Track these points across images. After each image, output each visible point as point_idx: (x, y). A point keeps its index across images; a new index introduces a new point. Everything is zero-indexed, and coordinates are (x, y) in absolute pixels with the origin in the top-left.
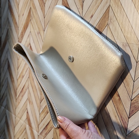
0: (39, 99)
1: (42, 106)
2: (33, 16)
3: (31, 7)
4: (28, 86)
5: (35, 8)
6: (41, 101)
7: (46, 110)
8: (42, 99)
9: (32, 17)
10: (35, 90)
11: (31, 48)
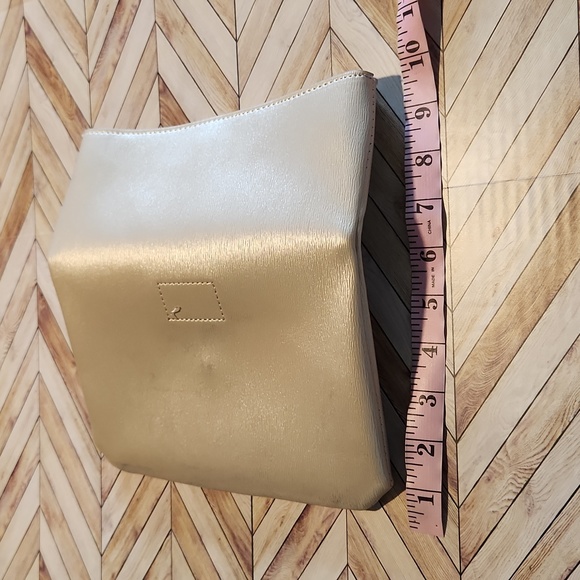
0: (93, 491)
1: (108, 518)
2: (44, 181)
3: (32, 152)
4: (39, 454)
5: (50, 151)
6: (104, 498)
7: (131, 528)
8: (106, 489)
9: (38, 184)
10: (69, 460)
11: (41, 301)
